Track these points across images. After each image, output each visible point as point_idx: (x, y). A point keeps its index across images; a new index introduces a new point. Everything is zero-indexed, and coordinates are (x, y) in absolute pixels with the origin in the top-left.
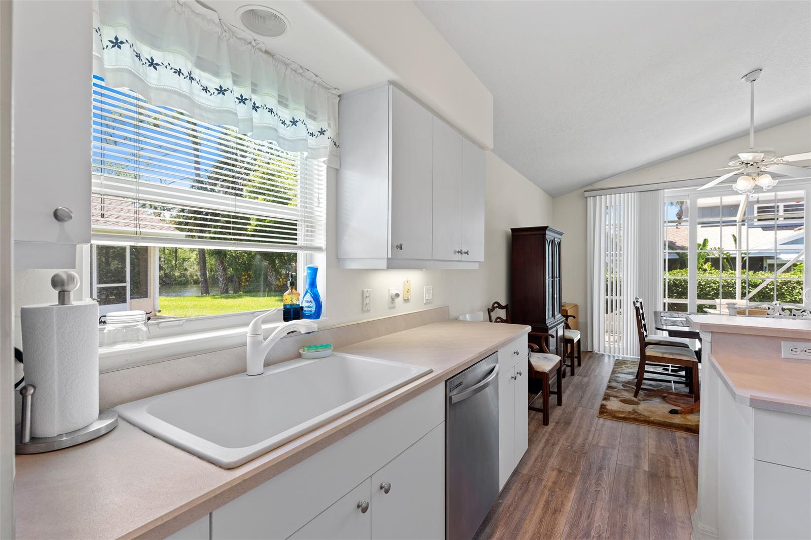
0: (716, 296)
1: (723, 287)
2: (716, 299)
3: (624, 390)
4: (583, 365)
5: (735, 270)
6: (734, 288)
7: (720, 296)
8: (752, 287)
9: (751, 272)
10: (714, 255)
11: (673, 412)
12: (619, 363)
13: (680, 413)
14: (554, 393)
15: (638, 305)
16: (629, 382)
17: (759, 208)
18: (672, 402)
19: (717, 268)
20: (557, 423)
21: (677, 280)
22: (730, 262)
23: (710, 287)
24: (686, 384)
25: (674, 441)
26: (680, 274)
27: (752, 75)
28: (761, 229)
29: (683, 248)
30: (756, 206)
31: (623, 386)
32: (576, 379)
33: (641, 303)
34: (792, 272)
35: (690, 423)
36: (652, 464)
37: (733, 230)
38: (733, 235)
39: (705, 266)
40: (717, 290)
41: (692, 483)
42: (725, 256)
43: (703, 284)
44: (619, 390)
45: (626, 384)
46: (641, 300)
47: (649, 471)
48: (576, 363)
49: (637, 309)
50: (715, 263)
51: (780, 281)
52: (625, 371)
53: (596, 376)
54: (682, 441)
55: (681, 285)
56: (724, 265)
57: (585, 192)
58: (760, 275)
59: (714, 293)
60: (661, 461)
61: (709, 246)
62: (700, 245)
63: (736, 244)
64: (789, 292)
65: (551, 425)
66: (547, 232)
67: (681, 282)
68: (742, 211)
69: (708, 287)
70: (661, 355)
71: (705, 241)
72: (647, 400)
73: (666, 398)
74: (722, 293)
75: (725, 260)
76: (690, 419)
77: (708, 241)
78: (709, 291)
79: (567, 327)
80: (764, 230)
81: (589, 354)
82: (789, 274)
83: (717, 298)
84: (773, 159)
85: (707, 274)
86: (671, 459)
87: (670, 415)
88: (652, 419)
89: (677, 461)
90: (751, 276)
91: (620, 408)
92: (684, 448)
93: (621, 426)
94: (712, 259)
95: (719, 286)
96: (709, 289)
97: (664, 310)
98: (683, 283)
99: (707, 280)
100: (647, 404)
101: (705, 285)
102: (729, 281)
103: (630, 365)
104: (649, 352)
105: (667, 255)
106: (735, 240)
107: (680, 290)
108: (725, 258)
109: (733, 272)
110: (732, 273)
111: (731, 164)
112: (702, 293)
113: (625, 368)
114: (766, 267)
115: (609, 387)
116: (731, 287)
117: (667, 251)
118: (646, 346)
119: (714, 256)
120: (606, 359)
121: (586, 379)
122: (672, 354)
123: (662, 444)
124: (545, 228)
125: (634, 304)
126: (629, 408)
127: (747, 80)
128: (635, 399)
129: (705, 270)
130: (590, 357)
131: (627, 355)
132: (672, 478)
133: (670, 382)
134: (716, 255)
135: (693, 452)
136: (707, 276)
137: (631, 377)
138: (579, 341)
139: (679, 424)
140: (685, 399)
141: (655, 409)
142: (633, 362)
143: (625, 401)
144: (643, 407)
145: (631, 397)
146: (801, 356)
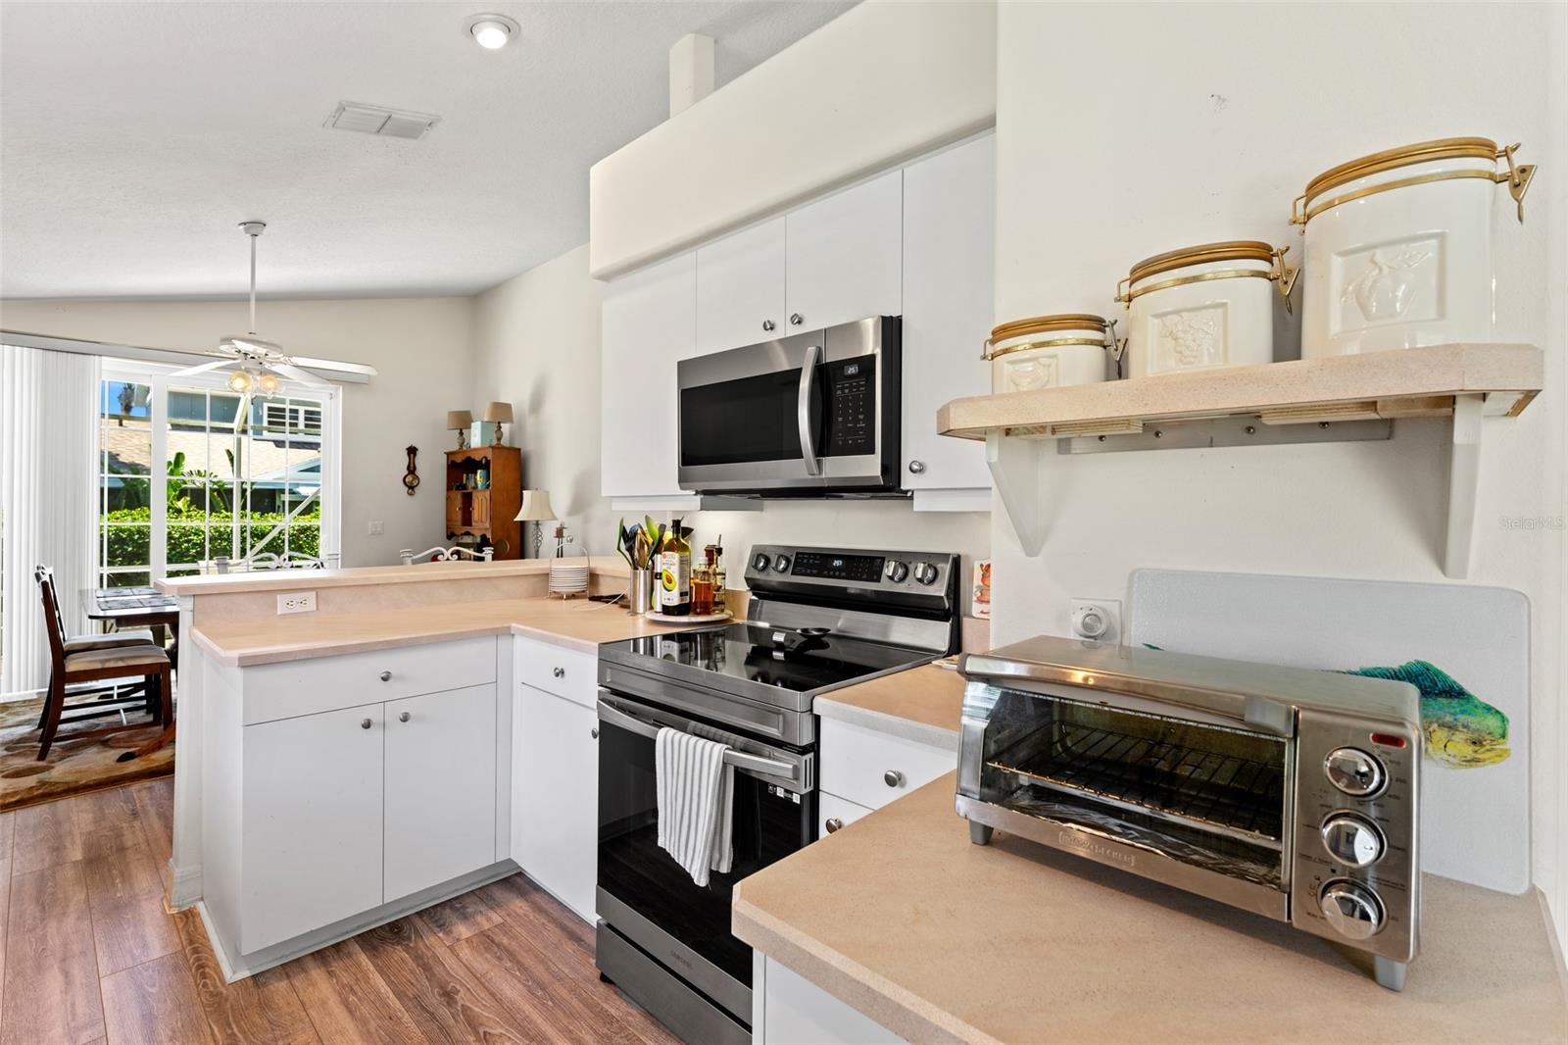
0: (200, 555)
1: (212, 539)
2: (199, 562)
3: (12, 755)
5: (232, 512)
6: (230, 541)
7: (207, 556)
8: (258, 538)
9: (257, 515)
10: (194, 483)
11: (123, 759)
13: (139, 755)
15: (46, 578)
16: (22, 740)
17: (270, 409)
18: (122, 745)
19: (201, 507)
21: (123, 531)
22: (224, 495)
23: (188, 541)
24: (148, 709)
25: (129, 800)
26: (130, 518)
27: (254, 227)
28: (272, 443)
29: (135, 468)
30: (266, 405)
31: (6, 749)
33: (50, 576)
34: (313, 514)
35: (157, 764)
36: (89, 847)
37: (228, 441)
38: (228, 451)
39: (180, 504)
40: (202, 545)
41: (163, 842)
42: (215, 486)
43: (177, 536)
45: (15, 744)
46: (50, 570)
47: (85, 858)
49: (45, 586)
50: (197, 497)
51: (296, 528)
52: (10, 723)
54: (144, 793)
55: (132, 540)
56: (215, 503)
58: (270, 519)
59: (197, 552)
60: (106, 836)
61: (187, 466)
62: (170, 463)
63: (233, 466)
64: (308, 543)
67: (131, 533)
68: (242, 416)
69: (186, 542)
70: (99, 666)
71: (179, 457)
72: (69, 756)
73: (110, 743)
74: (210, 550)
75: (215, 494)
76: (159, 757)
77: (184, 458)
78: (188, 549)
80: (277, 446)
82: (309, 516)
83: (203, 559)
84: (280, 356)
85: (184, 518)
86: (124, 825)
87: (119, 765)
88: (83, 782)
89: (137, 824)
90: (254, 521)
91: (5, 789)
92: (148, 802)
93: (13, 819)
94: (192, 490)
95: (204, 539)
96: (186, 545)
97: (101, 586)
98: (136, 537)
99: (184, 528)
100: (69, 764)
101: (180, 537)
102: (222, 529)
103: (18, 709)
104: (73, 665)
105: (106, 480)
106: (232, 460)
107: (130, 549)
108: (215, 490)
109: (229, 514)
110: (227, 517)
111: (224, 348)
112: (174, 552)
113: (10, 717)
114: (279, 507)
116: (225, 540)
117: (106, 475)
118: (65, 657)
119: (194, 486)
122: (122, 659)
123: (106, 811)
125: (38, 577)
126: (30, 781)
127: (247, 231)
128: (41, 763)
129: (179, 511)
131: (11, 691)
132: (127, 849)
133: (117, 712)
134: (198, 482)
135: (163, 801)
136: (184, 522)
137: (26, 730)
139: (136, 772)
140: (145, 733)
141: (86, 766)
142: (27, 703)
143: (18, 774)
144: (61, 771)
145: (31, 761)
146: (298, 609)
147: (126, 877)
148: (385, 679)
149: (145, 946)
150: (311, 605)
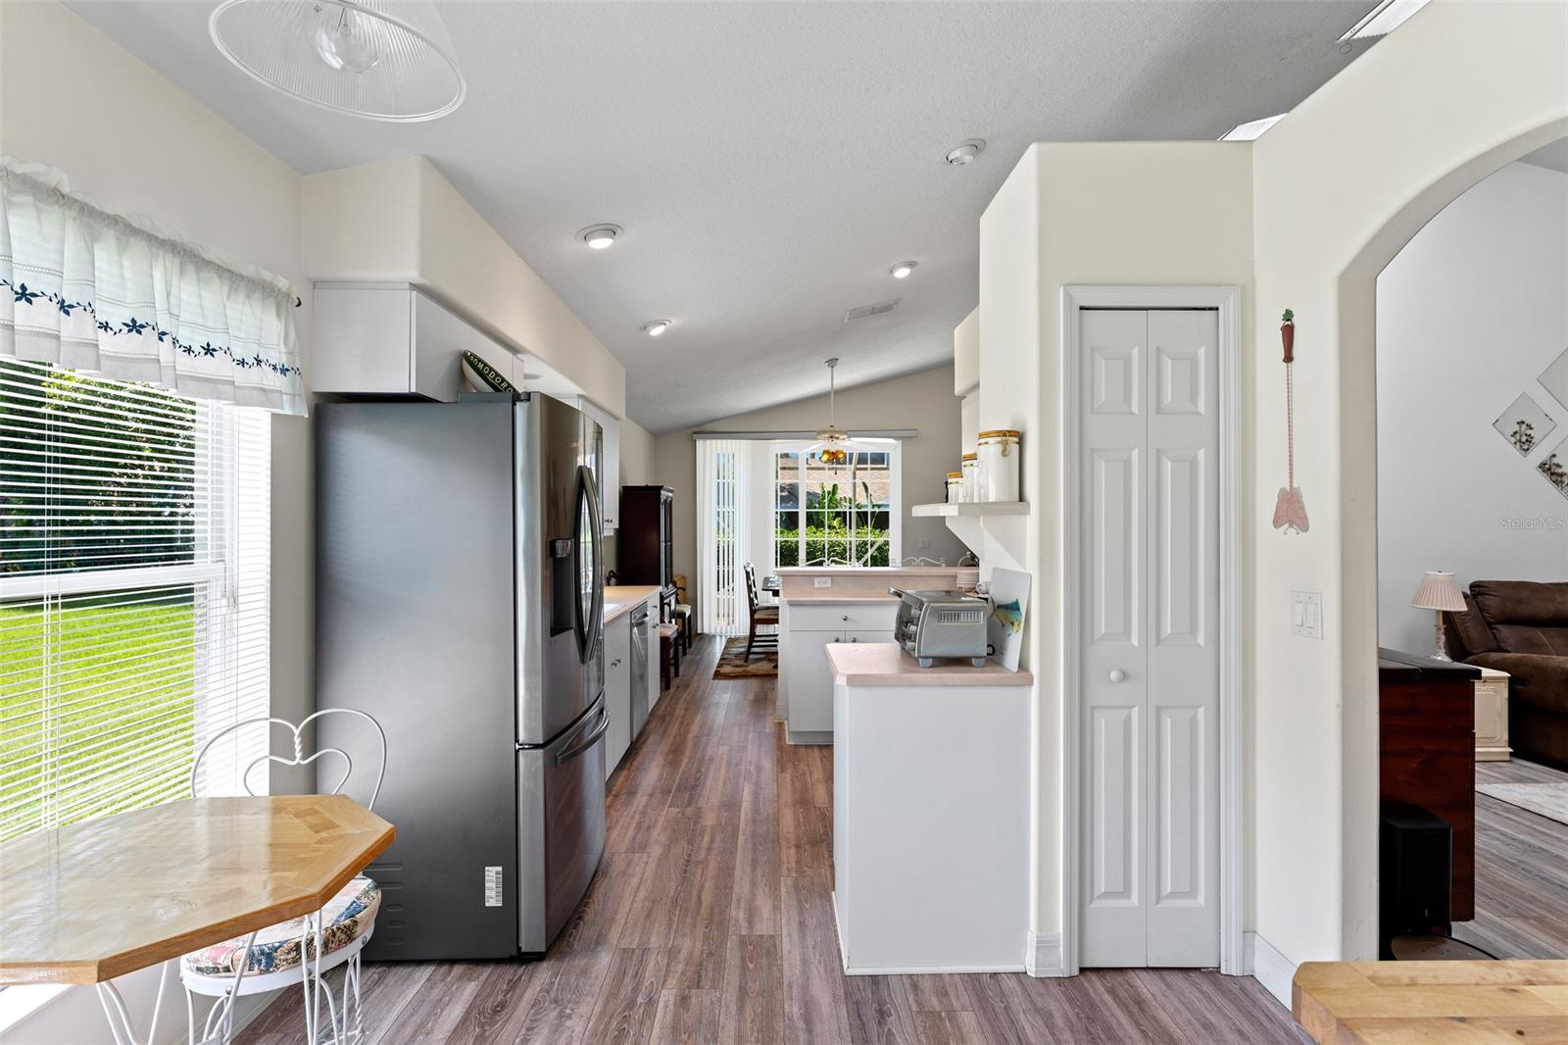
3: (736, 658)
4: (693, 646)
12: (731, 641)
14: (672, 665)
15: (749, 569)
16: (741, 654)
20: (678, 687)
31: (734, 656)
32: (688, 657)
33: (752, 569)
44: (731, 660)
45: (737, 656)
46: (752, 565)
48: (687, 645)
49: (747, 573)
52: (736, 645)
53: (709, 654)
57: (694, 433)
60: (760, 693)
65: (672, 690)
66: (662, 492)
70: (766, 617)
79: (678, 602)
81: (699, 637)
88: (756, 673)
91: (733, 671)
100: (755, 665)
103: (741, 641)
104: (756, 616)
113: (736, 643)
115: (721, 659)
120: (718, 639)
121: (699, 657)
123: (765, 686)
124: (660, 488)
125: (746, 569)
126: (740, 669)
128: (746, 664)
130: (700, 639)
131: (740, 633)
132: (766, 699)
137: (742, 650)
138: (690, 616)
142: (745, 638)
143: (737, 666)
144: (752, 668)
145: (742, 663)
146: (823, 586)
147: (765, 708)
148: (845, 620)
149: (764, 728)
150: (829, 585)
